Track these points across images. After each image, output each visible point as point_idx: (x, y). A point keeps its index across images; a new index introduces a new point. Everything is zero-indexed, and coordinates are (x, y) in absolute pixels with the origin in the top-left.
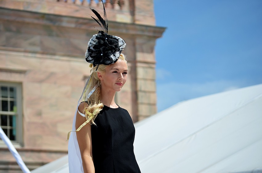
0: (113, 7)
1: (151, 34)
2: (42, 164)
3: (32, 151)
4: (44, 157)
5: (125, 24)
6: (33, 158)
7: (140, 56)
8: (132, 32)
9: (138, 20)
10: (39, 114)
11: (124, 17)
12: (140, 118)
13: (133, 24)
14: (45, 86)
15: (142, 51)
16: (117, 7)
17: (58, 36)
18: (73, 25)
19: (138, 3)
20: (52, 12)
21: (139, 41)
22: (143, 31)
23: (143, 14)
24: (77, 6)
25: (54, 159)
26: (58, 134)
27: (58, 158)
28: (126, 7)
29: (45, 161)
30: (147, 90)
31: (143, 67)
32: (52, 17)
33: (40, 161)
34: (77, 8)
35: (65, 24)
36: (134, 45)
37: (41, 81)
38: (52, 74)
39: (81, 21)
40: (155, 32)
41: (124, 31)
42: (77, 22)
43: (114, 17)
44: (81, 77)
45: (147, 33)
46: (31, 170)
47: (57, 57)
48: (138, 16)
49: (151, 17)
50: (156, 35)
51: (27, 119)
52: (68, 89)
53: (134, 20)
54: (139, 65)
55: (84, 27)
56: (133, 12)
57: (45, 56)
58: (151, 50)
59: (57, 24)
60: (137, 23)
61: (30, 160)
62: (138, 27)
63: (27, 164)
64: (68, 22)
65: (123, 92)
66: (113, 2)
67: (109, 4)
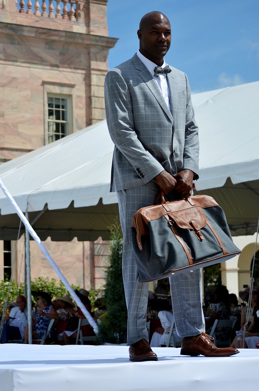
0: (70, 19)
1: (104, 44)
2: (5, 161)
4: (6, 154)
5: (81, 34)
7: (94, 64)
8: (87, 42)
9: (93, 31)
10: (2, 115)
11: (79, 28)
12: (93, 121)
13: (88, 34)
14: (7, 90)
15: (96, 60)
16: (73, 18)
17: (19, 44)
18: (33, 35)
20: (14, 22)
21: (92, 50)
22: (97, 41)
23: (97, 25)
24: (37, 16)
25: (15, 157)
26: (19, 134)
27: (19, 156)
28: (82, 19)
29: (7, 158)
30: (99, 96)
31: (97, 75)
32: (14, 26)
33: (3, 158)
34: (37, 19)
35: (25, 34)
36: (89, 53)
37: (4, 86)
38: (14, 79)
39: (41, 30)
40: (107, 42)
41: (80, 41)
42: (36, 32)
43: (71, 27)
44: (40, 82)
45: (100, 44)
47: (18, 64)
48: (92, 28)
49: (105, 28)
50: (109, 45)
52: (28, 92)
53: (89, 31)
54: (92, 72)
55: (43, 36)
56: (88, 24)
57: (7, 63)
58: (104, 59)
59: (18, 33)
60: (91, 33)
62: (92, 37)
64: (29, 31)
65: (78, 96)
66: (69, 14)
67: (66, 16)
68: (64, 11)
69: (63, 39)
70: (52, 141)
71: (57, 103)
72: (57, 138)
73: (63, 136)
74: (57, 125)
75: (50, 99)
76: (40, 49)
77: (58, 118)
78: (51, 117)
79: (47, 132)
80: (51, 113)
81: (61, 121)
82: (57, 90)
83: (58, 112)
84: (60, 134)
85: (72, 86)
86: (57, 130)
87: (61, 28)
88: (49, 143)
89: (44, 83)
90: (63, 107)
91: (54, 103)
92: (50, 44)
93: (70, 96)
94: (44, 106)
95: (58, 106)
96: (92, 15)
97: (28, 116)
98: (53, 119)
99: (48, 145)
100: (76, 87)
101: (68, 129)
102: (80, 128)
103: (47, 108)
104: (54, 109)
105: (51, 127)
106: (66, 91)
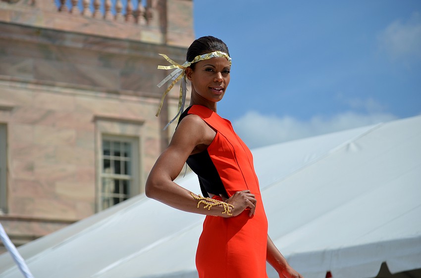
0: (136, 21)
2: (34, 238)
3: (20, 219)
4: (36, 227)
5: (153, 45)
6: (21, 229)
9: (172, 40)
10: (30, 168)
11: (151, 36)
13: (165, 45)
14: (39, 129)
16: (142, 21)
17: (58, 59)
18: (80, 46)
20: (50, 26)
22: (178, 55)
23: (178, 31)
24: (87, 18)
25: (50, 232)
26: (57, 197)
27: (56, 230)
28: (155, 22)
29: (37, 234)
33: (31, 234)
34: (86, 21)
35: (68, 43)
37: (33, 123)
38: (50, 112)
39: (91, 39)
42: (85, 41)
43: (139, 34)
44: (90, 117)
46: (17, 246)
47: (56, 89)
48: (171, 35)
51: (13, 175)
52: (71, 133)
53: (165, 39)
54: (171, 102)
55: (95, 48)
56: (164, 29)
57: (40, 87)
59: (57, 43)
60: (170, 43)
61: (16, 232)
62: (171, 50)
63: (11, 237)
64: (74, 40)
65: (149, 139)
66: (136, 14)
67: (131, 18)
68: (128, 9)
69: (126, 52)
70: (109, 206)
71: (117, 149)
72: (117, 201)
73: (125, 199)
74: (117, 182)
75: (106, 143)
76: (90, 67)
77: (118, 171)
78: (107, 170)
79: (100, 194)
80: (107, 164)
81: (122, 177)
82: (116, 129)
83: (117, 163)
84: (121, 196)
85: (139, 123)
86: (117, 191)
87: (123, 36)
88: (104, 209)
89: (97, 119)
90: (126, 155)
91: (112, 149)
92: (106, 60)
93: (137, 138)
94: (96, 153)
95: (117, 154)
96: (171, 16)
97: (71, 168)
98: (110, 174)
99: (101, 214)
100: (146, 125)
101: (132, 188)
103: (101, 157)
104: (112, 158)
105: (107, 186)
106: (130, 130)
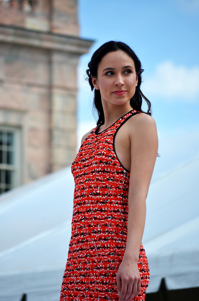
0: (21, 8)
1: (74, 49)
5: (38, 32)
8: (47, 44)
11: (36, 23)
13: (50, 33)
16: (27, 7)
19: (57, 4)
21: (56, 58)
23: (64, 18)
28: (40, 10)
36: (50, 63)
40: (79, 46)
41: (36, 42)
43: (23, 21)
50: (81, 50)
53: (51, 27)
56: (50, 17)
60: (56, 31)
62: (57, 38)
65: (33, 129)
67: (16, 3)
69: (10, 39)
77: (0, 161)
81: (4, 167)
84: (3, 186)
85: (22, 112)
93: (19, 127)
101: (16, 178)
102: (34, 178)
106: (13, 119)
